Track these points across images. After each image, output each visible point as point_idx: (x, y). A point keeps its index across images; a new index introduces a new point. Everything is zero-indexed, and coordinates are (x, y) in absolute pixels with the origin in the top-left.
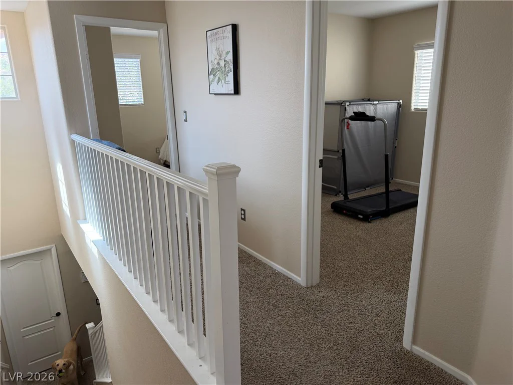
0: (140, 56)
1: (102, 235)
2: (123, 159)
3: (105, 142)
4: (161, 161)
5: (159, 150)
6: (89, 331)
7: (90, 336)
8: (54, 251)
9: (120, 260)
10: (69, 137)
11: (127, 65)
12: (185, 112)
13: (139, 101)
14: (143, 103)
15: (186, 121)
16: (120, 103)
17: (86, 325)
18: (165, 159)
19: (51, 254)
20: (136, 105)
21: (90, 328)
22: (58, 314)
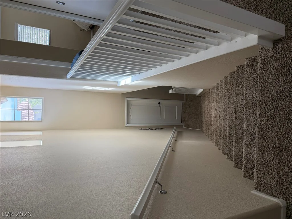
0: (16, 23)
1: (129, 77)
2: (87, 54)
3: (74, 61)
4: (88, 30)
5: (82, 29)
6: (173, 93)
7: (175, 93)
8: (129, 99)
9: (147, 71)
10: (68, 79)
11: (23, 34)
12: (57, 2)
13: (48, 33)
14: (49, 30)
15: (64, 4)
16: (49, 45)
17: (170, 93)
18: (88, 27)
19: (130, 100)
20: (50, 35)
21: (172, 92)
22: (159, 103)
